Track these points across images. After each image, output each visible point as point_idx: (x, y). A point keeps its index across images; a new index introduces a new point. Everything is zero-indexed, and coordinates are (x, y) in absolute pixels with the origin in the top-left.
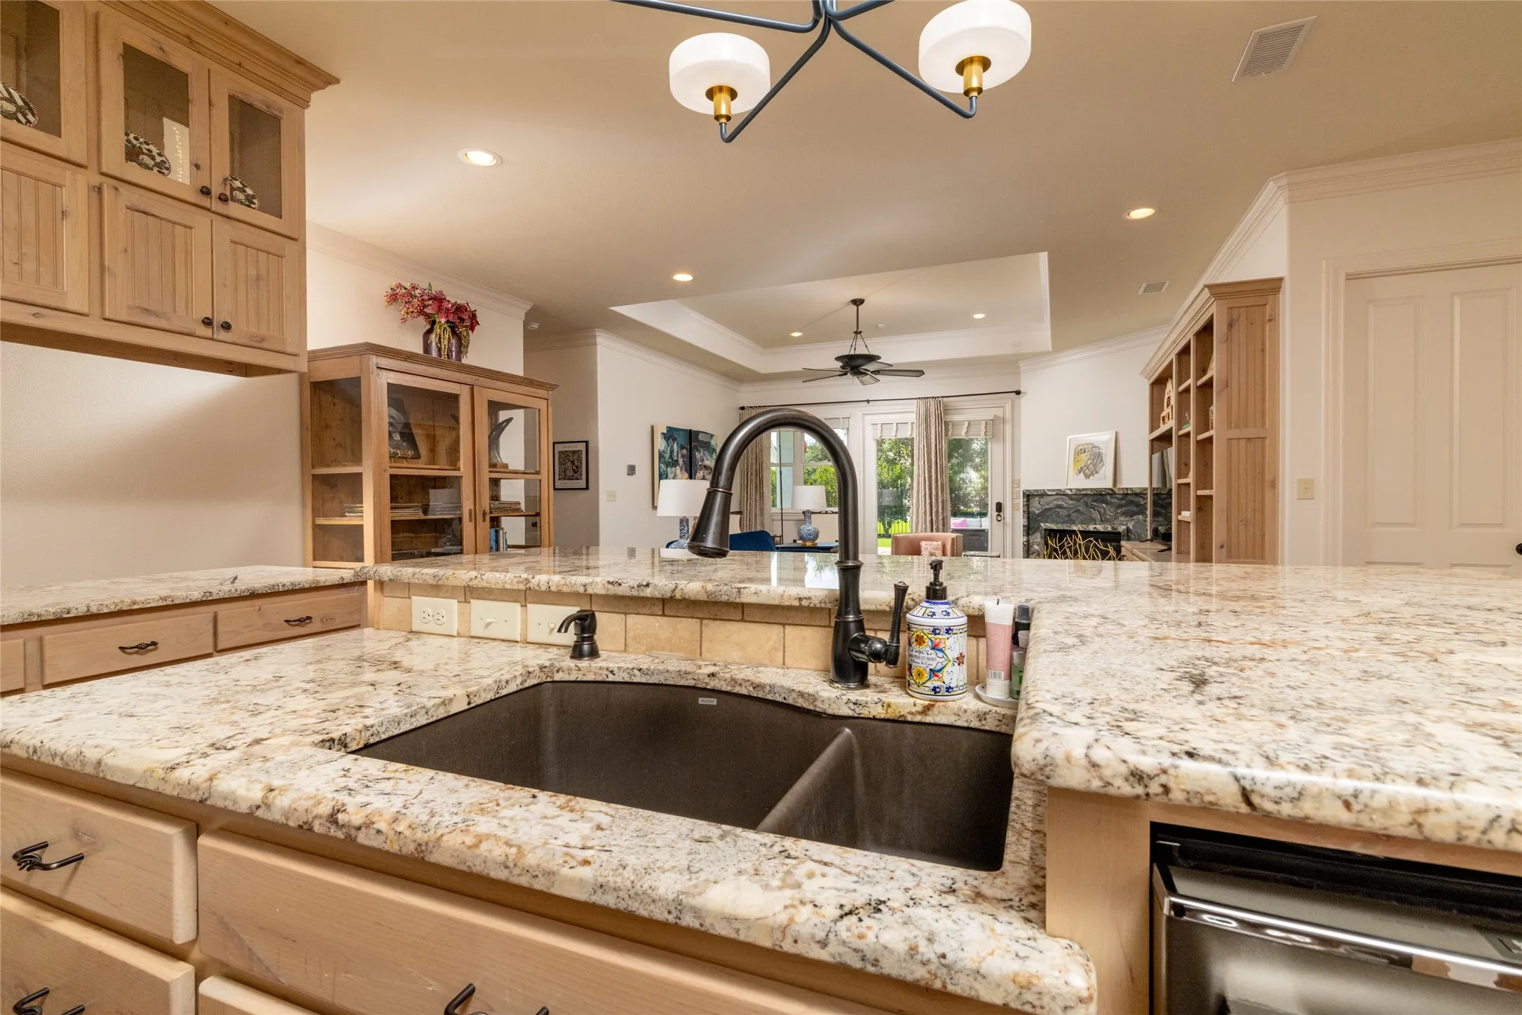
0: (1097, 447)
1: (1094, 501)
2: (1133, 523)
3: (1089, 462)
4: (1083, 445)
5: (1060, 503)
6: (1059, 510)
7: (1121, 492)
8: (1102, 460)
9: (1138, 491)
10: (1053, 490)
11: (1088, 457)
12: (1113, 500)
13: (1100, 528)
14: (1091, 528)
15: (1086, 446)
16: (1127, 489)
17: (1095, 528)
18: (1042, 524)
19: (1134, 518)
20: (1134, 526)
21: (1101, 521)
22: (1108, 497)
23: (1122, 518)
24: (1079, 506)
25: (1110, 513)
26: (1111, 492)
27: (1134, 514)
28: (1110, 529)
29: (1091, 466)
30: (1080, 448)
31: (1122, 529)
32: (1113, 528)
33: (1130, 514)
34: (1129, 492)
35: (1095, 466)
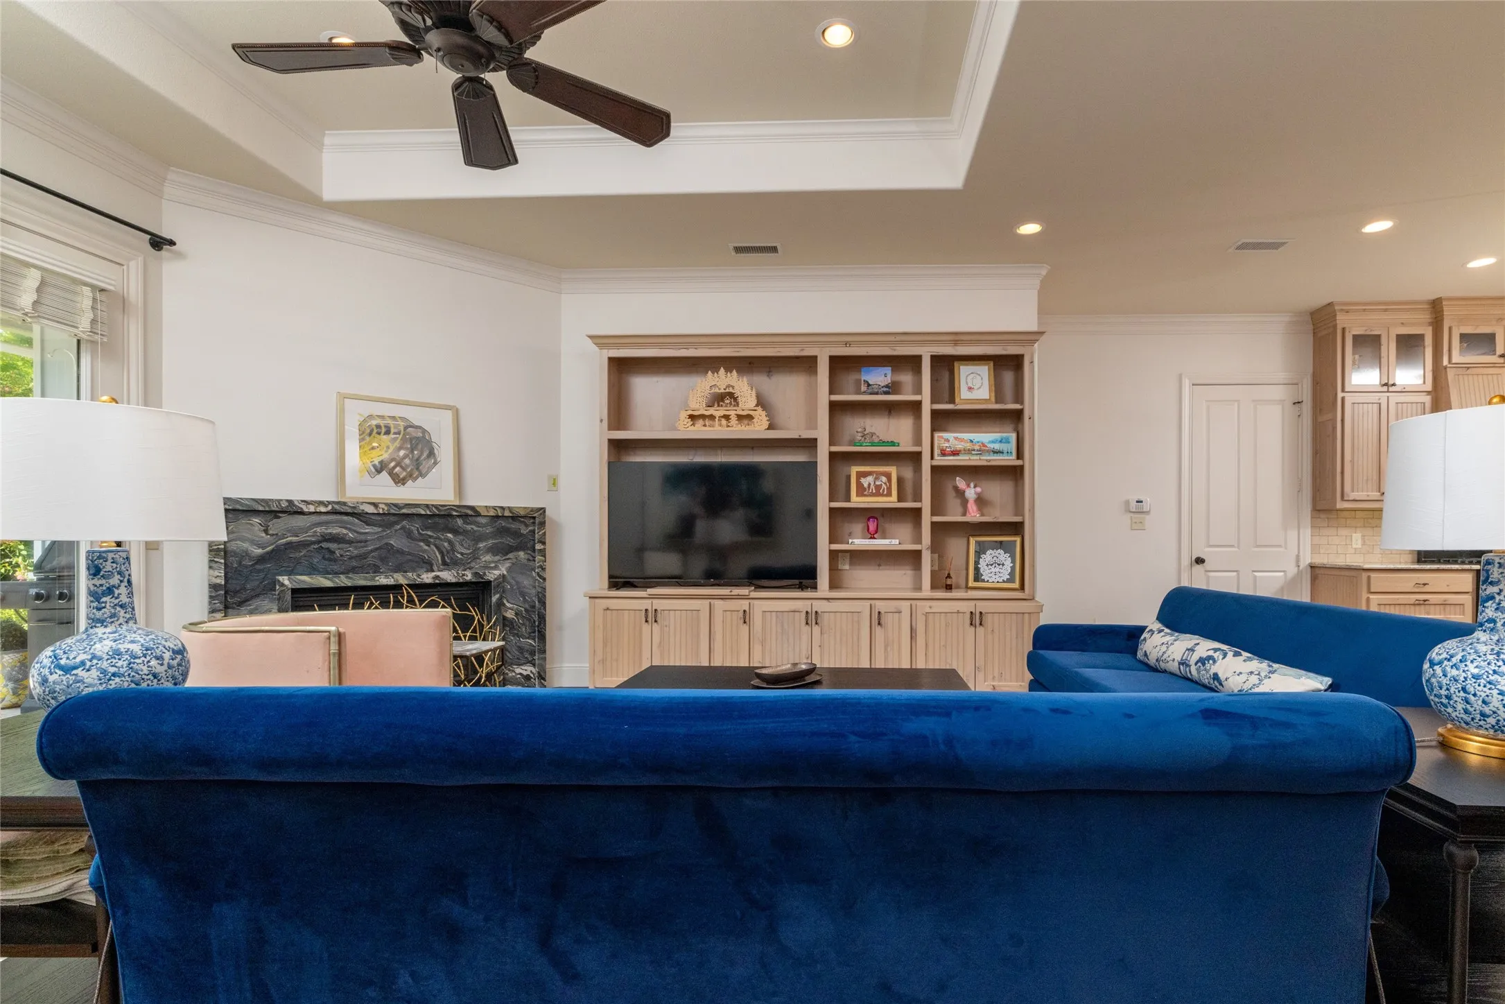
0: (420, 427)
1: (427, 528)
2: (508, 564)
3: (402, 453)
4: (382, 417)
5: (335, 530)
6: (333, 546)
7: (492, 513)
8: (431, 454)
9: (522, 513)
10: (321, 503)
11: (397, 444)
12: (469, 527)
13: (448, 576)
14: (427, 578)
15: (389, 422)
16: (503, 508)
17: (437, 577)
18: (285, 580)
19: (510, 555)
20: (509, 570)
21: (444, 563)
22: (460, 522)
23: (488, 558)
24: (388, 537)
25: (462, 550)
26: (470, 512)
27: (511, 549)
28: (469, 576)
29: (407, 461)
30: (374, 422)
31: (492, 575)
32: (476, 574)
33: (502, 551)
34: (507, 513)
35: (417, 463)
